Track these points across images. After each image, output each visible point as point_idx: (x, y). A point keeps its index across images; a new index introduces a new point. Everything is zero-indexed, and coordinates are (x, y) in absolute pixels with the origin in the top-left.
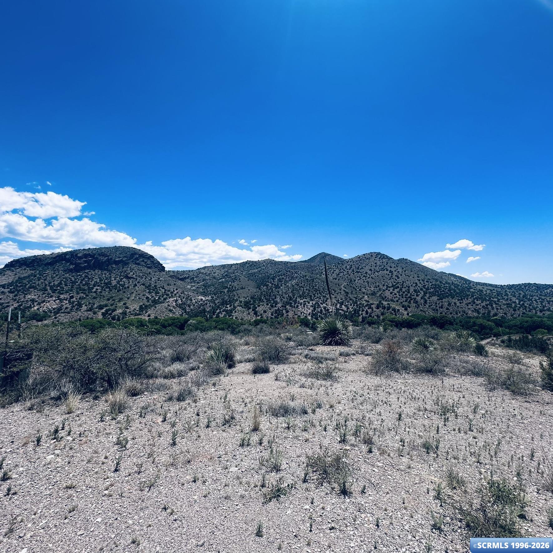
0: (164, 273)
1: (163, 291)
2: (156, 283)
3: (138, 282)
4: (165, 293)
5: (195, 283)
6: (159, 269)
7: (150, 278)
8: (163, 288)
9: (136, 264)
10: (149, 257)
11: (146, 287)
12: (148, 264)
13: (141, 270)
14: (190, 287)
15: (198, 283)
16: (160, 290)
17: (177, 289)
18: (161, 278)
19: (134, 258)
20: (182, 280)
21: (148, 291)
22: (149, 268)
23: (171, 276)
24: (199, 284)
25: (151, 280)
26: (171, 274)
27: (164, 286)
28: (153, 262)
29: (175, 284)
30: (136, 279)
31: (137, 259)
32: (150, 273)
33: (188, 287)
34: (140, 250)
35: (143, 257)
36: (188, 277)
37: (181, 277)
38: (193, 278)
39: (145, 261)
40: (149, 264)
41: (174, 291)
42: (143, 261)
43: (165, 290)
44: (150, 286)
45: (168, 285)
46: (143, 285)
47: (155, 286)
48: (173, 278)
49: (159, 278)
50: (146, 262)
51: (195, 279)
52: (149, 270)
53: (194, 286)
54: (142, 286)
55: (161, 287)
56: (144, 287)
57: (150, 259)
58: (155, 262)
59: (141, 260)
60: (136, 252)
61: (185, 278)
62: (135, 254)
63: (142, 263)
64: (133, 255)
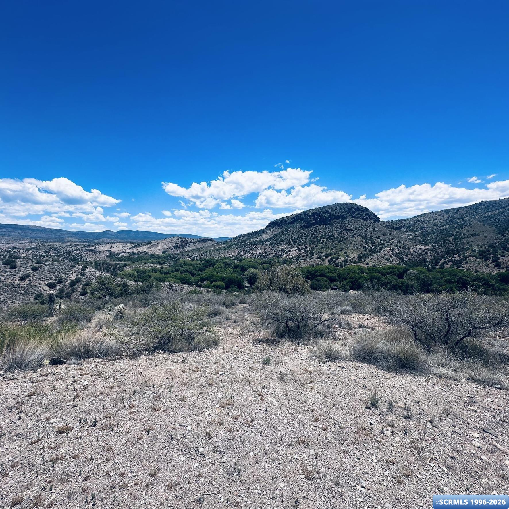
0: (379, 224)
1: (379, 240)
2: (371, 233)
3: (356, 234)
4: (380, 242)
5: (411, 231)
7: (365, 230)
8: (379, 238)
9: (353, 217)
10: (364, 210)
11: (363, 238)
13: (358, 223)
14: (406, 236)
15: (415, 231)
16: (376, 240)
17: (392, 239)
18: (376, 229)
19: (351, 212)
20: (398, 229)
21: (365, 241)
22: (365, 220)
23: (386, 226)
24: (416, 233)
25: (366, 231)
26: (386, 224)
27: (379, 236)
28: (368, 214)
29: (390, 234)
30: (354, 231)
31: (353, 213)
32: (365, 225)
33: (404, 236)
34: (356, 204)
35: (359, 211)
36: (404, 226)
37: (396, 227)
38: (410, 227)
39: (361, 213)
40: (364, 217)
41: (390, 240)
42: (359, 214)
43: (381, 240)
44: (366, 236)
45: (383, 235)
46: (360, 235)
47: (371, 236)
48: (388, 228)
49: (374, 229)
50: (361, 215)
51: (412, 227)
52: (365, 222)
53: (411, 235)
54: (359, 237)
55: (377, 237)
56: (361, 238)
57: (365, 212)
58: (370, 214)
59: (358, 213)
60: (353, 206)
61: (401, 227)
62: (352, 208)
63: (358, 216)
64: (350, 209)
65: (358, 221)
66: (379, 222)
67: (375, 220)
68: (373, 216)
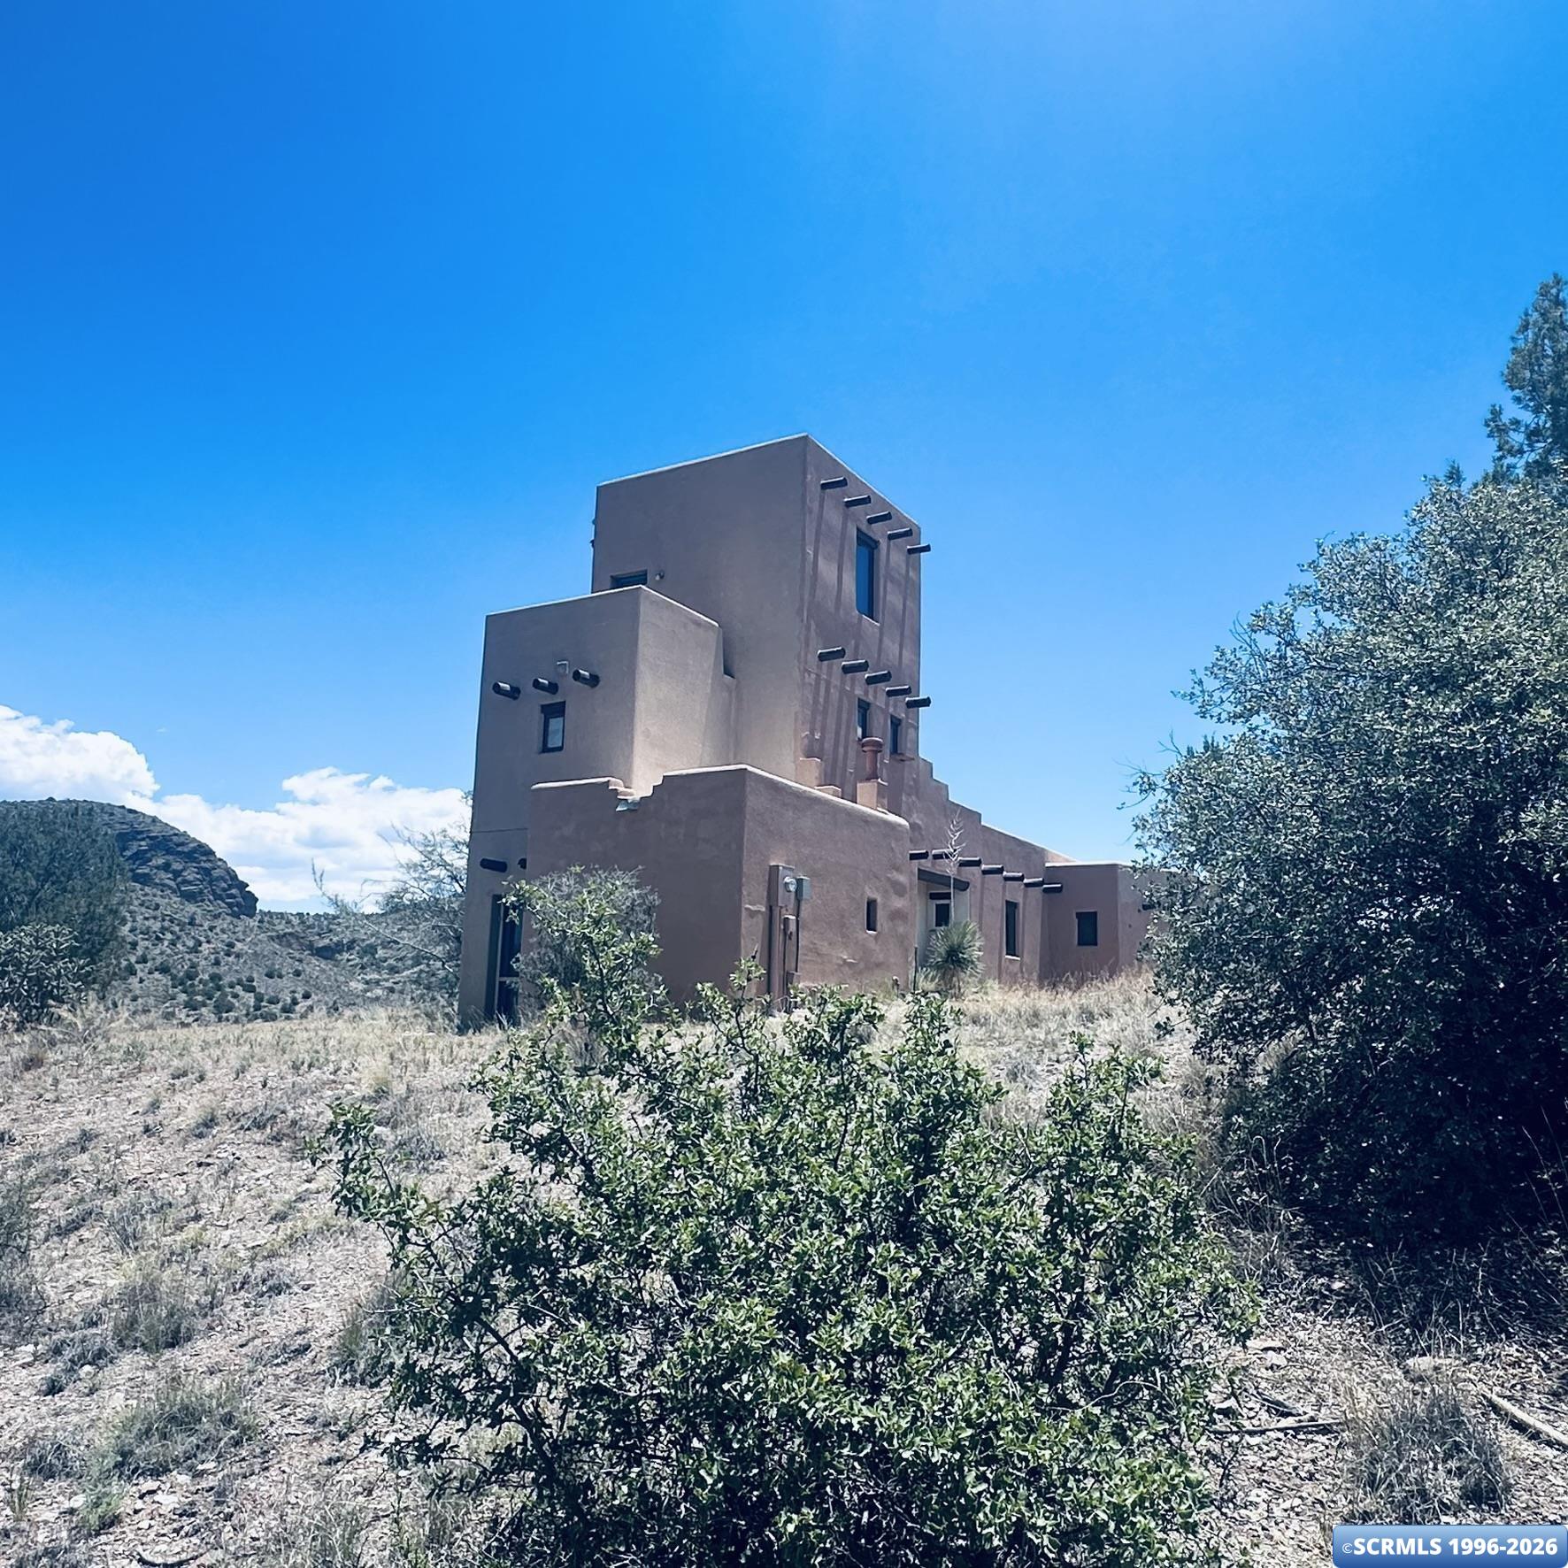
0: (253, 923)
1: (250, 999)
2: (217, 963)
3: (143, 960)
4: (257, 1008)
5: (379, 970)
6: (230, 905)
7: (191, 943)
8: (251, 989)
9: (137, 878)
10: (194, 850)
11: (177, 982)
12: (186, 882)
13: (157, 907)
14: (361, 986)
15: (393, 970)
16: (236, 996)
17: (306, 996)
18: (239, 945)
19: (128, 853)
20: (327, 953)
21: (183, 997)
22: (190, 897)
23: (280, 938)
24: (397, 977)
25: (194, 950)
26: (281, 927)
27: (251, 980)
28: (207, 872)
29: (297, 973)
30: (134, 945)
31: (139, 857)
32: (192, 923)
33: (353, 984)
34: (154, 820)
35: (169, 852)
36: (350, 947)
37: (321, 944)
38: (371, 950)
39: (176, 866)
40: (190, 883)
41: (295, 1002)
42: (166, 867)
43: (259, 998)
44: (190, 976)
45: (270, 976)
46: (164, 970)
47: (215, 978)
48: (290, 946)
49: (231, 945)
50: (177, 874)
51: (381, 953)
52: (191, 908)
53: (377, 983)
54: (157, 975)
55: (240, 983)
56: (165, 980)
57: (195, 860)
58: (216, 873)
59: (160, 861)
60: (140, 828)
61: (339, 948)
62: (135, 834)
63: (163, 874)
64: (124, 839)
65: (158, 900)
66: (251, 916)
67: (238, 905)
68: (230, 887)
